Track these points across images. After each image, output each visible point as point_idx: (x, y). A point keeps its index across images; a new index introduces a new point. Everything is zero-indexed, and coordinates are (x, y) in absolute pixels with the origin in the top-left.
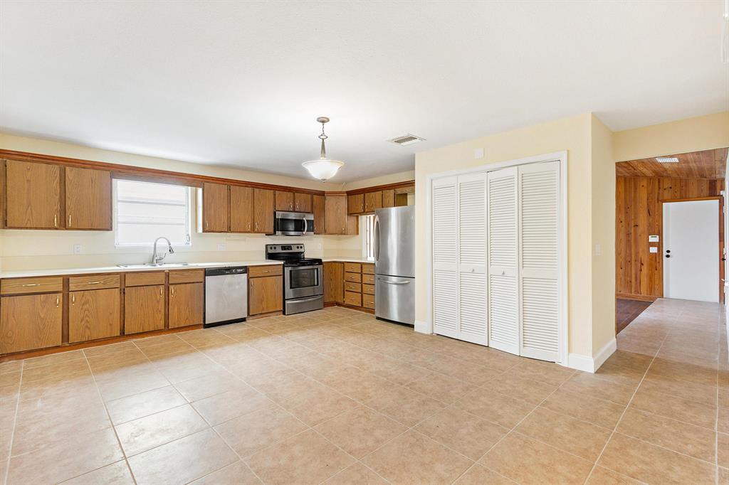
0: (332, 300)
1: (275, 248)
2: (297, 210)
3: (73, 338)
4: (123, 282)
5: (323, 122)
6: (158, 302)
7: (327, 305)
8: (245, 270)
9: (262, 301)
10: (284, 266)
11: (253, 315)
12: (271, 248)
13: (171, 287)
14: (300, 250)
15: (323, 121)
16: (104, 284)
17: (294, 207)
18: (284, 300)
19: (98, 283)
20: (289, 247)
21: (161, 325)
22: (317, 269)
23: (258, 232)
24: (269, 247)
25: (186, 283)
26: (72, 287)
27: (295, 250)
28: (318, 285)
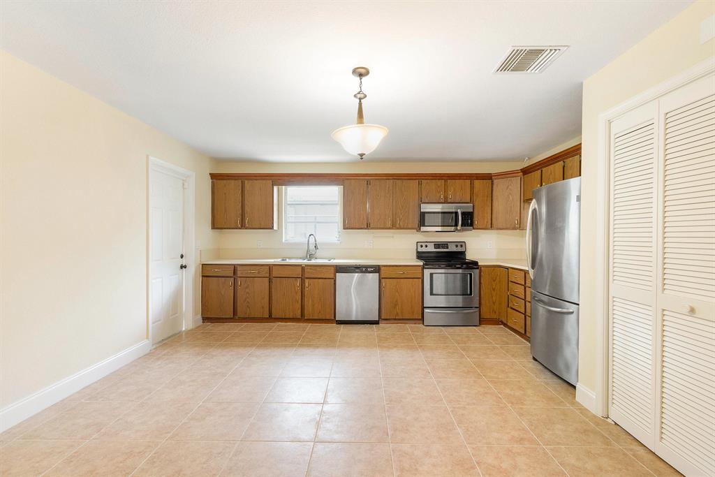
0: (494, 316)
1: (426, 246)
2: (449, 201)
3: (240, 314)
4: (271, 274)
5: (361, 75)
6: (296, 293)
7: (482, 321)
8: (377, 269)
9: (396, 305)
10: (423, 268)
11: (386, 319)
12: (422, 246)
13: (307, 281)
14: (459, 249)
15: (361, 73)
16: (259, 273)
17: (446, 198)
18: (423, 308)
19: (254, 272)
20: (445, 245)
21: (298, 314)
22: (471, 275)
23: (400, 228)
24: (419, 244)
25: (319, 278)
26: (239, 274)
27: (452, 248)
28: (471, 294)
